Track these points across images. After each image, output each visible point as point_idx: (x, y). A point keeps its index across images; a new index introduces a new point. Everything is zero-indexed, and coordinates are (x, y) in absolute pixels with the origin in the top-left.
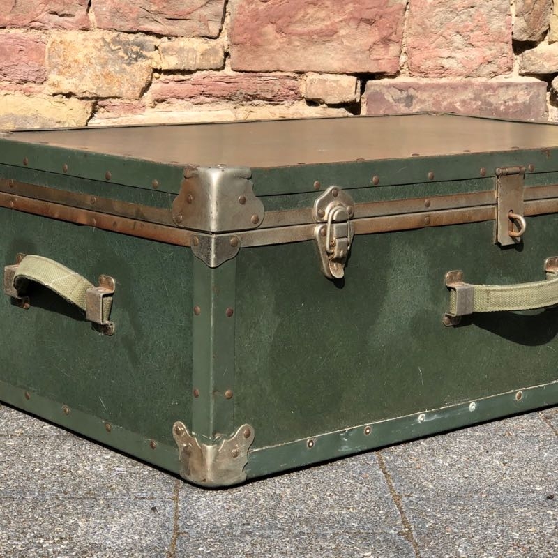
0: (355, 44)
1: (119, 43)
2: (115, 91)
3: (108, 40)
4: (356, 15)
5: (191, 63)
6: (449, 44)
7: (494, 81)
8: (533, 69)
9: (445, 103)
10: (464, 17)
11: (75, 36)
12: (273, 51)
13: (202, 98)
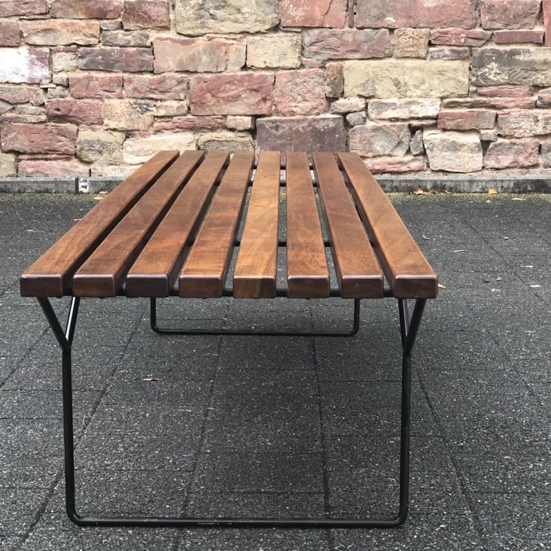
0: (250, 101)
1: (137, 104)
2: (136, 127)
3: (132, 103)
4: (249, 87)
5: (172, 113)
6: (295, 100)
7: (318, 117)
8: (336, 110)
9: (294, 128)
10: (301, 87)
11: (115, 102)
12: (211, 106)
13: (177, 130)
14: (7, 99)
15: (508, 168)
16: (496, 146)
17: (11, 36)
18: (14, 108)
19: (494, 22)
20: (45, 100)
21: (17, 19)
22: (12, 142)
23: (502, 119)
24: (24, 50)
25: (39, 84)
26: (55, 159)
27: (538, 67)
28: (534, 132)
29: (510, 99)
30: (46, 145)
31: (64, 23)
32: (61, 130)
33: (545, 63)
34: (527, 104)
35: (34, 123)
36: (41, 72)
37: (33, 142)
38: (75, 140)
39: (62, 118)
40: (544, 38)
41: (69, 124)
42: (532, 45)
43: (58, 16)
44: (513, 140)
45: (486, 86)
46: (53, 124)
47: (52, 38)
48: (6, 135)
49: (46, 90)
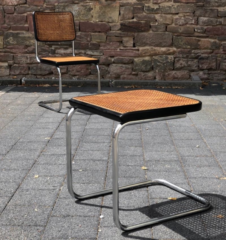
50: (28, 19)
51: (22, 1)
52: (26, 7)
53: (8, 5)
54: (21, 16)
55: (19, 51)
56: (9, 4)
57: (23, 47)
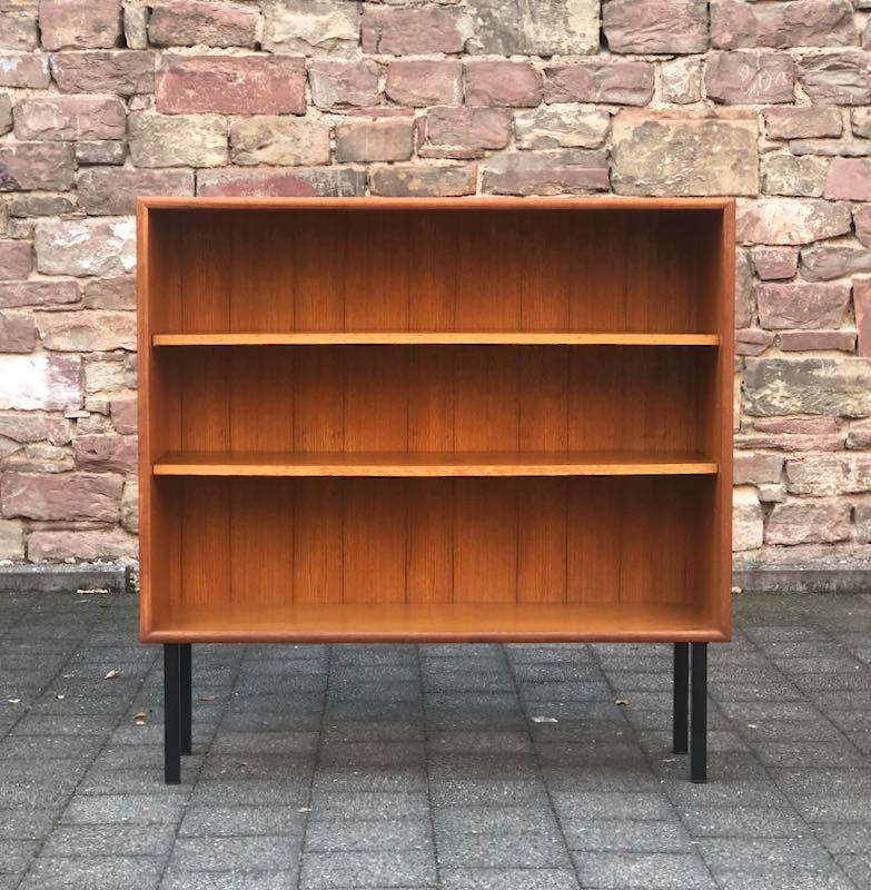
14: (12, 436)
15: (803, 543)
16: (783, 509)
17: (21, 338)
18: (23, 449)
19: (780, 319)
20: (73, 437)
21: (31, 309)
22: (19, 503)
23: (793, 467)
24: (40, 359)
25: (63, 411)
26: (87, 529)
27: (848, 388)
28: (844, 489)
29: (806, 436)
30: (73, 507)
31: (105, 318)
32: (98, 484)
33: (859, 381)
34: (832, 445)
35: (54, 473)
36: (67, 393)
37: (51, 503)
38: (118, 499)
39: (99, 465)
40: (856, 341)
41: (110, 474)
42: (838, 353)
43: (95, 306)
44: (810, 501)
45: (767, 416)
46: (86, 474)
47: (85, 340)
48: (9, 492)
49: (74, 420)
50: (857, 303)
51: (834, 226)
52: (851, 253)
53: (772, 242)
54: (827, 291)
55: (812, 440)
56: (778, 242)
57: (829, 421)
